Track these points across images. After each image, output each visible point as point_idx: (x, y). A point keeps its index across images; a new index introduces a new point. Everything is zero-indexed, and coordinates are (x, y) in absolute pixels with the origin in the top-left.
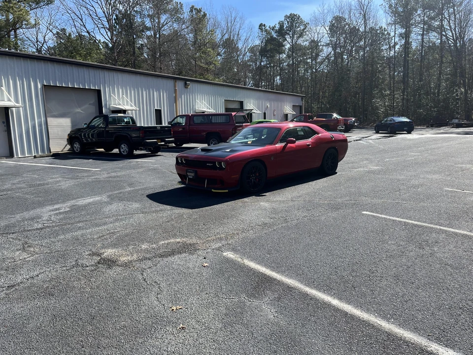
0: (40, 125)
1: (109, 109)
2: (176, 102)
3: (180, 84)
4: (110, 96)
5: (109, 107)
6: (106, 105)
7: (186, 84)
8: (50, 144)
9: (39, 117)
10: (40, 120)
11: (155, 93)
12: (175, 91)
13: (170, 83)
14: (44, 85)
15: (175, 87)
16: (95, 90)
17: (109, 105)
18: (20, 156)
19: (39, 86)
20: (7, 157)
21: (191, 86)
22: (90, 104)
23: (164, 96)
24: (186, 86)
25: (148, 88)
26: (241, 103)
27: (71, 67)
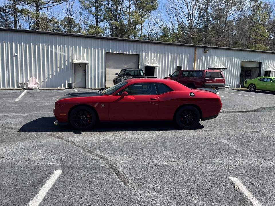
0: (102, 73)
1: (143, 65)
2: (194, 62)
3: (200, 51)
4: (145, 58)
5: (144, 64)
6: (142, 63)
7: (204, 50)
8: (106, 83)
9: (102, 69)
10: (102, 71)
11: (178, 56)
12: (195, 55)
13: (192, 50)
14: (106, 52)
15: (195, 52)
16: (136, 55)
17: (144, 63)
18: (89, 88)
19: (104, 53)
20: (83, 88)
21: (209, 51)
22: (133, 63)
23: (186, 58)
24: (205, 51)
25: (173, 53)
26: (260, 63)
27: (123, 43)
